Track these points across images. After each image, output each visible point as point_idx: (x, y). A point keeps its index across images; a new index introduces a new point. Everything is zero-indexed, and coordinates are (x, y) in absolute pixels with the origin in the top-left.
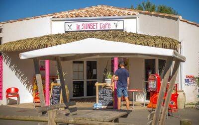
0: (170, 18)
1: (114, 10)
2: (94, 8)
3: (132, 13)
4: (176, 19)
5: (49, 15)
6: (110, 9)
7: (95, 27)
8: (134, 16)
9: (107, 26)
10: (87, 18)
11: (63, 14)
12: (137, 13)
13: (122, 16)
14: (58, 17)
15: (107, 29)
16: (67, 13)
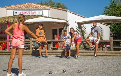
0: (63, 10)
1: (37, 5)
2: (27, 4)
3: (46, 7)
4: (66, 11)
5: (6, 7)
6: (35, 5)
7: (29, 13)
8: (48, 9)
9: (35, 13)
10: (25, 9)
11: (12, 6)
12: (49, 7)
13: (42, 9)
14: (10, 8)
15: (35, 14)
16: (14, 6)
